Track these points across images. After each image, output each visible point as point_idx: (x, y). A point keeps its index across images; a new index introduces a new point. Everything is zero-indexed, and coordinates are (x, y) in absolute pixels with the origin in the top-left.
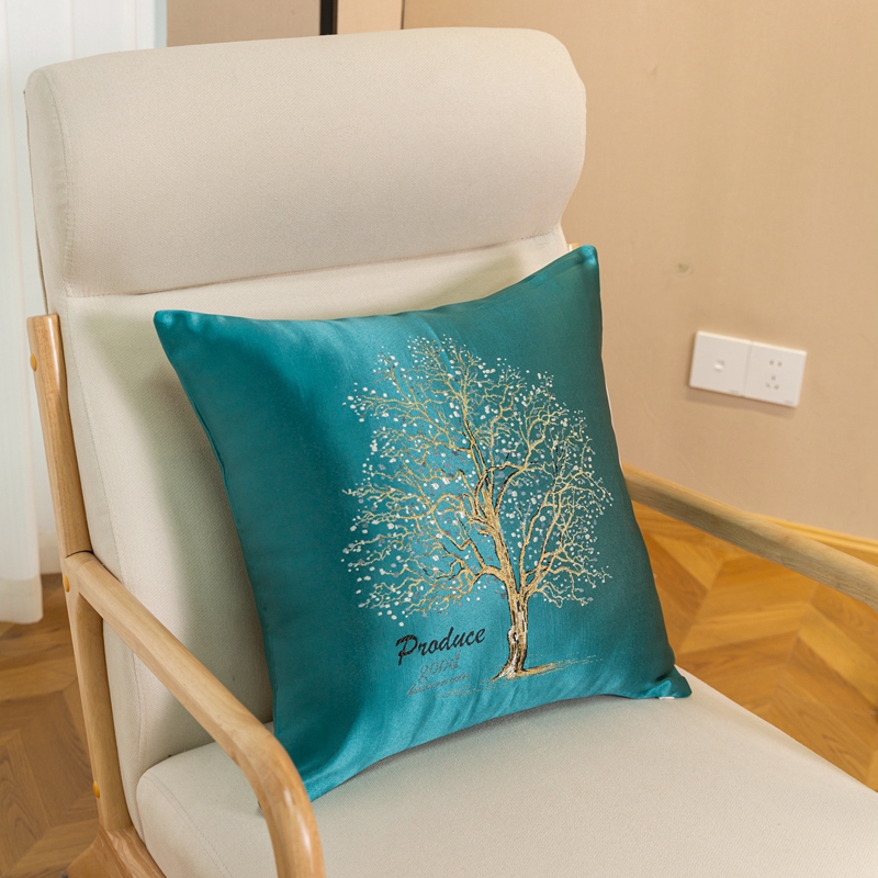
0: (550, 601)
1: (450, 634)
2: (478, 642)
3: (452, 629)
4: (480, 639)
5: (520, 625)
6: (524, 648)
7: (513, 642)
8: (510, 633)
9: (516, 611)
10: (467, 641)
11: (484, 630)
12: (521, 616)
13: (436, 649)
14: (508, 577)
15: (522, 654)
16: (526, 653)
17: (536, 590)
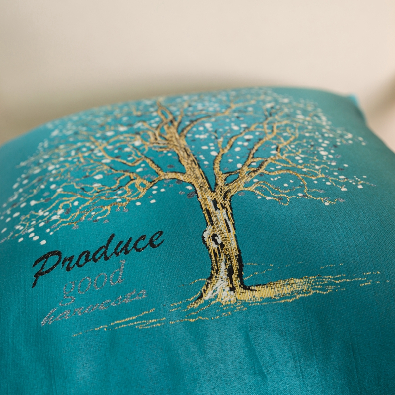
0: (268, 198)
1: (109, 241)
2: (153, 246)
3: (113, 236)
4: (155, 243)
5: (222, 225)
6: (234, 253)
7: (213, 246)
8: (206, 235)
9: (212, 209)
10: (135, 247)
11: (161, 233)
12: (221, 215)
13: (87, 260)
14: (197, 178)
15: (235, 262)
16: (240, 260)
17: (242, 188)
